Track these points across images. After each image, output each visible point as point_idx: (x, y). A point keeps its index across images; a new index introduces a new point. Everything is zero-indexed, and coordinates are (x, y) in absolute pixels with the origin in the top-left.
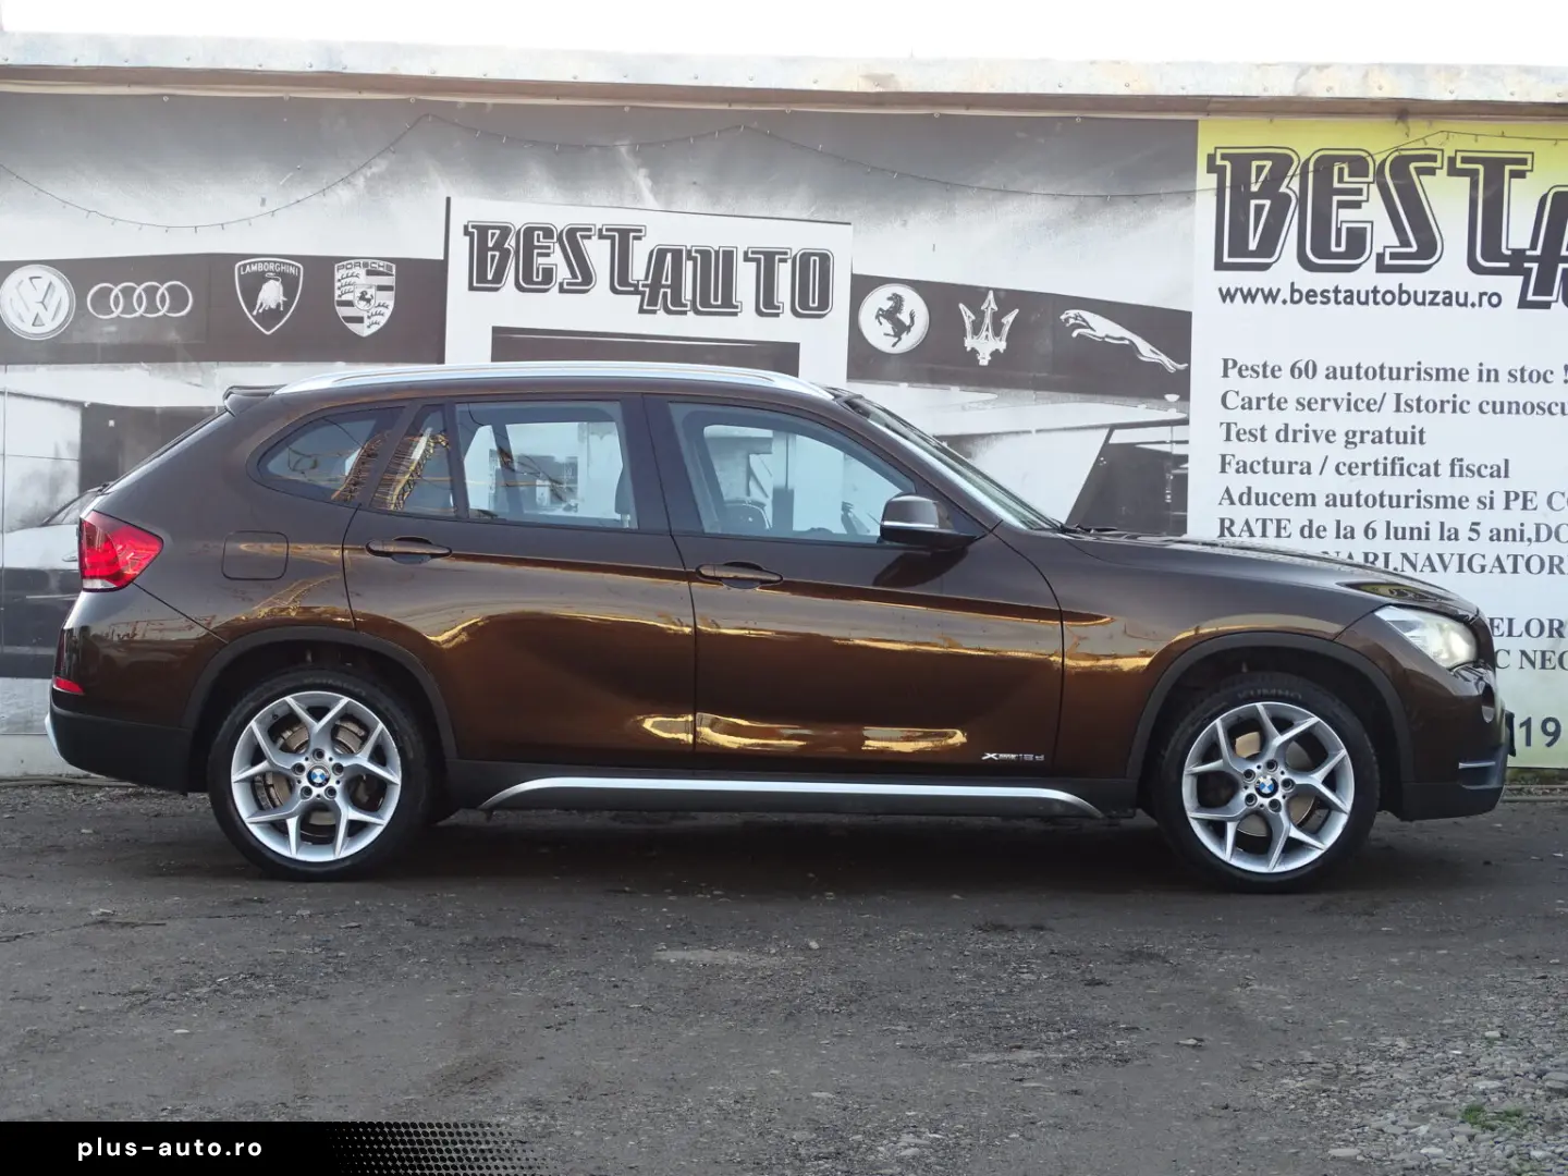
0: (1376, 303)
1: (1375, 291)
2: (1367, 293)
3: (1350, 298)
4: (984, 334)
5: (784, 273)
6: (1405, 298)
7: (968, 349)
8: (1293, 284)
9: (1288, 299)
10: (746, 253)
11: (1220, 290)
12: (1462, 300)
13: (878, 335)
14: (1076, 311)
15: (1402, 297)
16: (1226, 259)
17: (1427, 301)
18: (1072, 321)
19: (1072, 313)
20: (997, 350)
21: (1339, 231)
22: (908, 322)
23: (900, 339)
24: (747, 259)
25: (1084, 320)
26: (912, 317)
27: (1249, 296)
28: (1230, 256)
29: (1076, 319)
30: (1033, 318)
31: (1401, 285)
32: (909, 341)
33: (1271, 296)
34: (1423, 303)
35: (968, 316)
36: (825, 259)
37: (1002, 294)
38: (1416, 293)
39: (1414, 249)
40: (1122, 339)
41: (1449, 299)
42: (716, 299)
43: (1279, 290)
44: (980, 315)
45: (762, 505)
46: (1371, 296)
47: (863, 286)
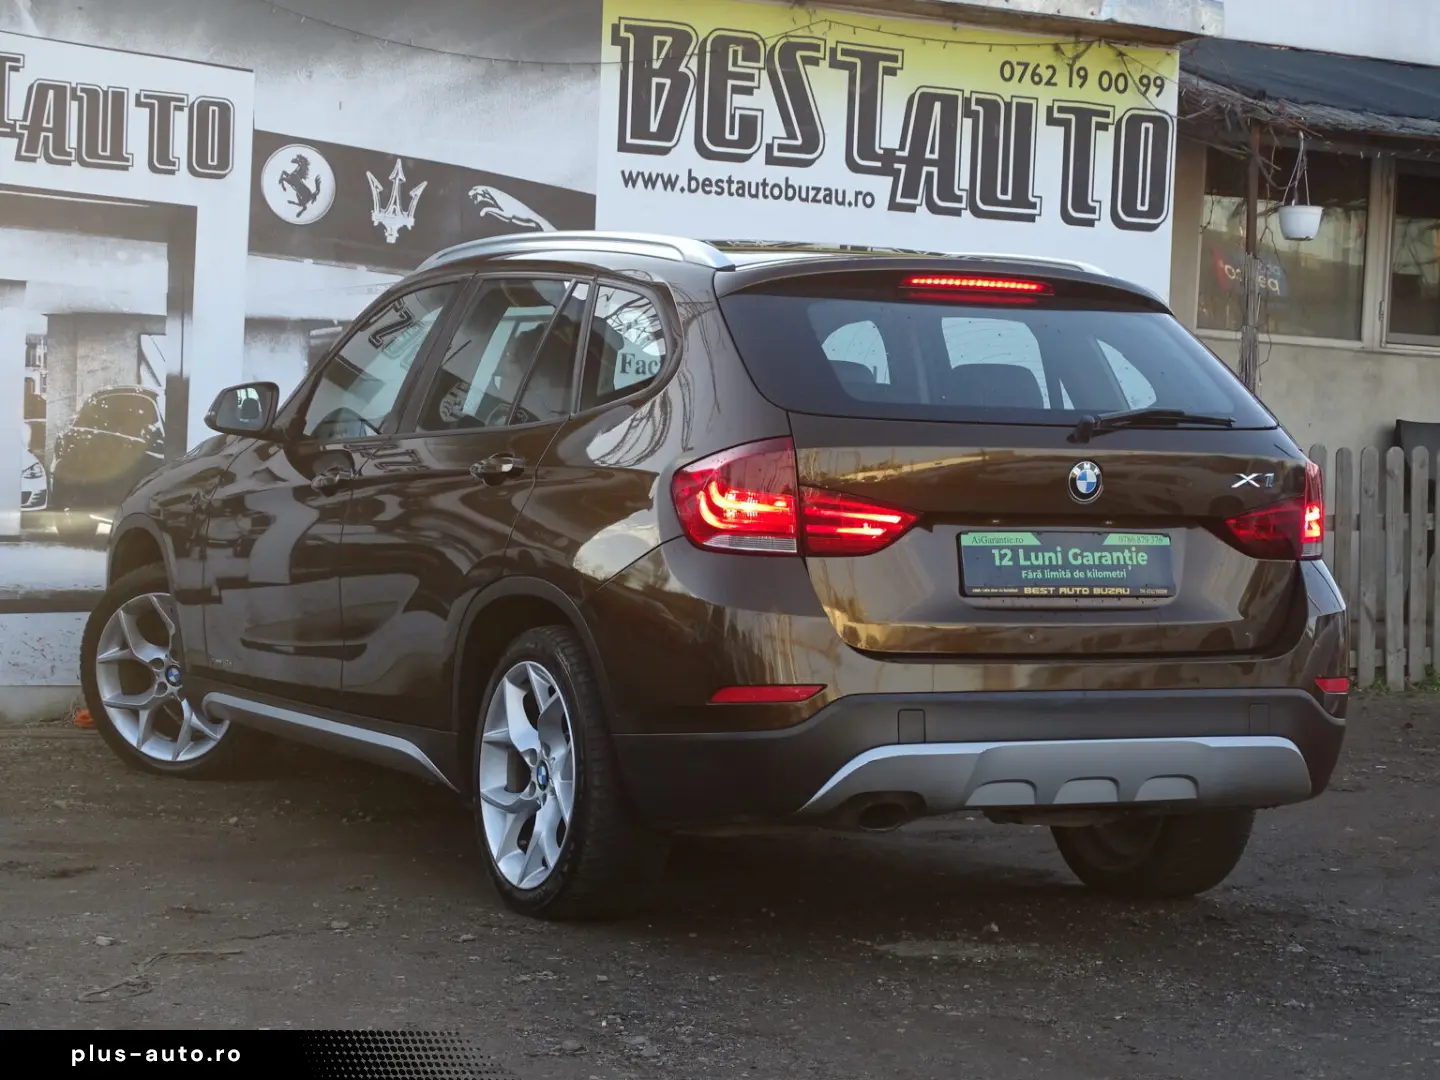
0: (765, 197)
1: (765, 184)
2: (757, 184)
3: (742, 190)
4: (391, 207)
5: (180, 122)
6: (790, 193)
7: (376, 224)
8: (690, 171)
9: (686, 188)
10: (138, 97)
11: (623, 173)
12: (840, 199)
13: (281, 202)
14: (484, 188)
15: (788, 191)
16: (629, 140)
17: (810, 198)
18: (480, 198)
19: (480, 189)
20: (405, 227)
21: (733, 117)
22: (313, 189)
23: (305, 209)
24: (139, 104)
25: (492, 198)
26: (318, 182)
27: (650, 182)
28: (632, 137)
29: (484, 196)
30: (442, 192)
31: (787, 179)
32: (315, 210)
33: (670, 183)
34: (806, 200)
35: (376, 187)
36: (225, 109)
37: (410, 164)
38: (800, 188)
39: (799, 142)
40: (529, 221)
41: (829, 196)
42: (104, 150)
43: (677, 177)
44: (387, 185)
45: (154, 396)
46: (761, 188)
47: (266, 144)
